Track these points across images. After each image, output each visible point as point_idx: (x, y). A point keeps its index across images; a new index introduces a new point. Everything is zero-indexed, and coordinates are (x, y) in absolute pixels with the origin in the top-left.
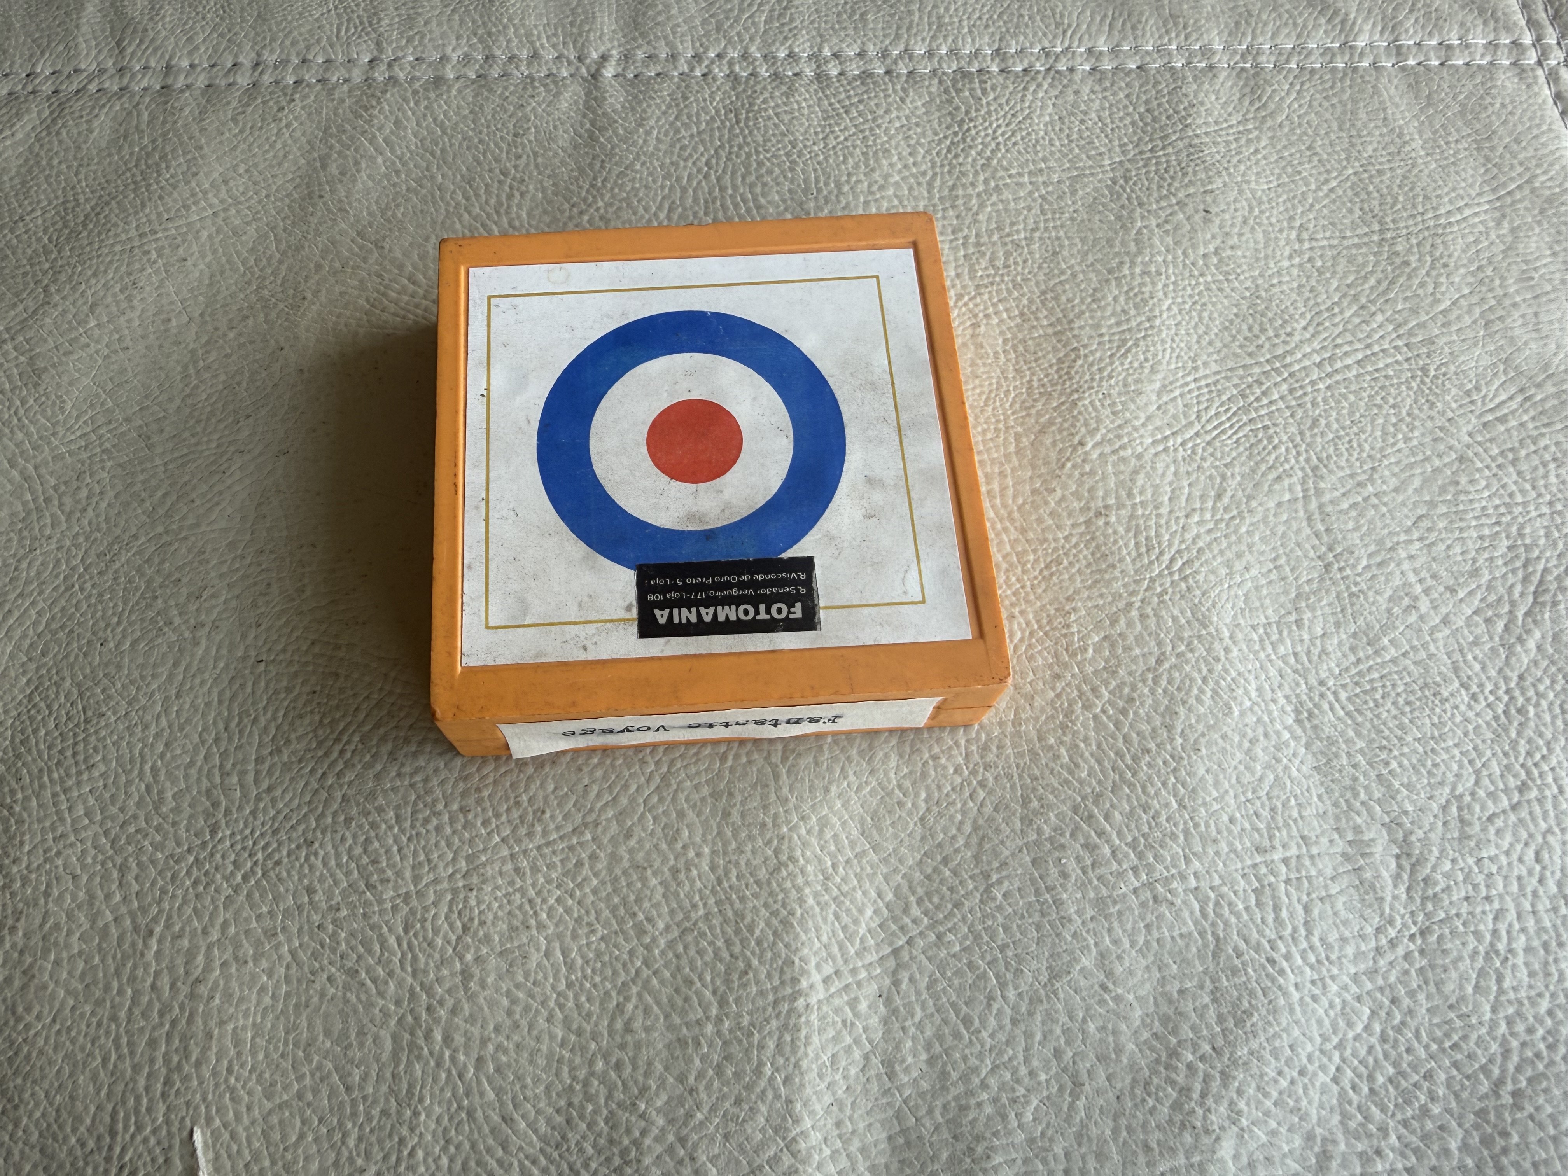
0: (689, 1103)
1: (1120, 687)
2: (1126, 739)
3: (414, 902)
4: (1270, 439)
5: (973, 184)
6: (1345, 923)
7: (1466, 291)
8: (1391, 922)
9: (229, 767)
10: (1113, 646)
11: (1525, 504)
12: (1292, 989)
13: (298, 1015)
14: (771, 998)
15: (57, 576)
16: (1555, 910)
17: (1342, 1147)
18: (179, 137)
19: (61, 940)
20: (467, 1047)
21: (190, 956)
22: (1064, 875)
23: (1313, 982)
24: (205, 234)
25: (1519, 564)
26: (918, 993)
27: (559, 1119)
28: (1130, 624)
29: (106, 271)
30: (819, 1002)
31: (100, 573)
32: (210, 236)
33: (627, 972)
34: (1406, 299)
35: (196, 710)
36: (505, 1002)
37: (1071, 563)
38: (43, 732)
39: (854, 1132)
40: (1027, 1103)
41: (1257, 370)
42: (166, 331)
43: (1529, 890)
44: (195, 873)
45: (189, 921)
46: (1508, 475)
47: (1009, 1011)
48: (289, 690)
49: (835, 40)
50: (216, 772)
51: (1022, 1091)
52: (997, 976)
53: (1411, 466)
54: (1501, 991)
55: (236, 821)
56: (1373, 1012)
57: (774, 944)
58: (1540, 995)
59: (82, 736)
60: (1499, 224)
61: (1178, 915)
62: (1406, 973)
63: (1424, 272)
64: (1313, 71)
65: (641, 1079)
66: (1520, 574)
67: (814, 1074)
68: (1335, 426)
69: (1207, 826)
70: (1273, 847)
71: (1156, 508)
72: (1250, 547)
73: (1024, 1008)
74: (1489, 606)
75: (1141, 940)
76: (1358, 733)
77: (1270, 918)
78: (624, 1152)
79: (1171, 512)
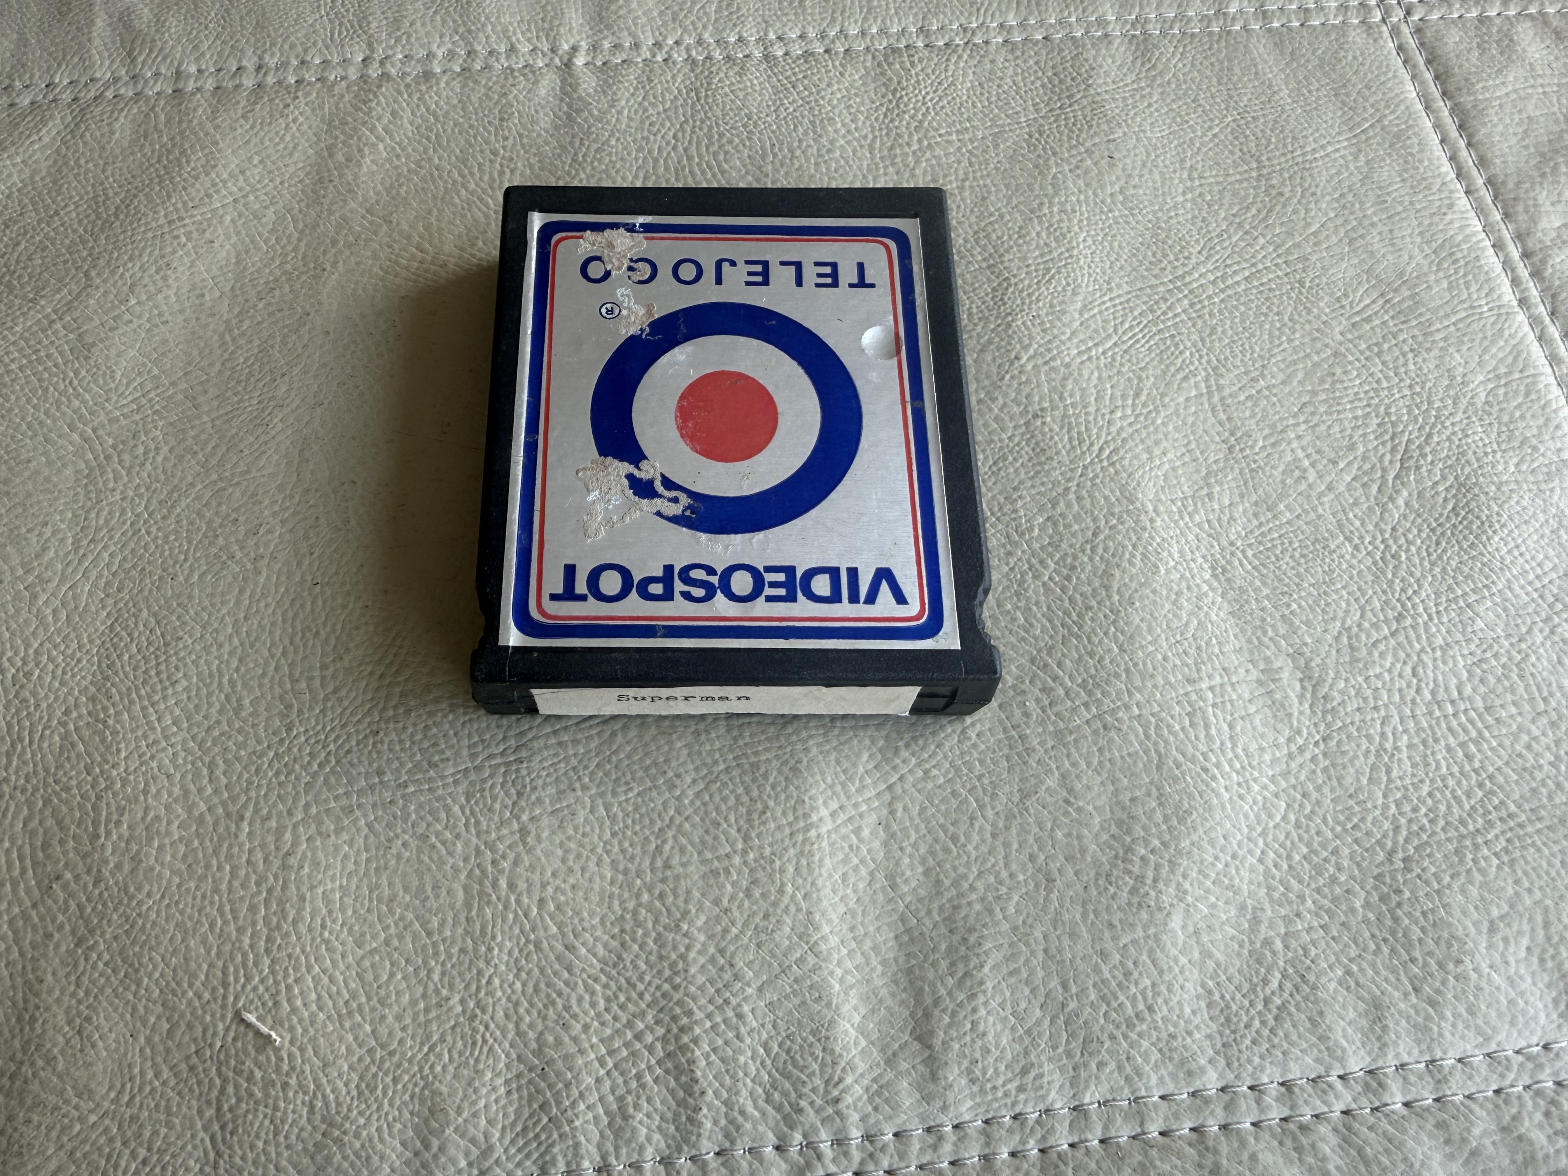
0: (725, 921)
1: (1063, 558)
2: (1071, 600)
3: (473, 776)
4: (1176, 346)
5: (908, 144)
6: (1262, 736)
7: (1332, 215)
8: (1299, 732)
9: (297, 676)
10: (1055, 524)
11: (1389, 388)
12: (1223, 790)
13: (378, 877)
14: (787, 831)
15: (124, 523)
16: (1430, 713)
17: (1269, 913)
18: (196, 134)
19: (163, 829)
20: (529, 891)
21: (280, 832)
22: (1026, 715)
23: (1239, 785)
24: (228, 219)
25: (1387, 437)
26: (911, 819)
27: (615, 944)
28: (1069, 505)
29: (140, 255)
30: (829, 832)
31: (164, 518)
32: (233, 220)
33: (663, 821)
34: (1282, 224)
35: (264, 630)
36: (560, 852)
37: (1015, 459)
38: (126, 657)
39: (866, 934)
40: (1010, 898)
41: (1162, 289)
42: (201, 305)
43: (1408, 699)
44: (276, 766)
45: (275, 805)
46: (1375, 365)
47: (989, 828)
48: (344, 607)
49: (778, 25)
50: (286, 679)
51: (1005, 890)
52: (977, 801)
53: (1295, 362)
54: (1390, 780)
55: (308, 719)
56: (1288, 805)
57: (786, 787)
58: (1422, 781)
59: (164, 657)
60: (1356, 158)
61: (1125, 739)
62: (1314, 772)
63: (1296, 200)
64: (1193, 35)
65: (682, 905)
66: (1389, 446)
67: (828, 890)
68: (1230, 332)
69: (1145, 664)
70: (1201, 678)
71: (1085, 407)
72: (1166, 435)
73: (1001, 825)
74: (1365, 473)
75: (1095, 761)
76: (1264, 584)
77: (1202, 736)
78: (673, 965)
79: (1098, 410)
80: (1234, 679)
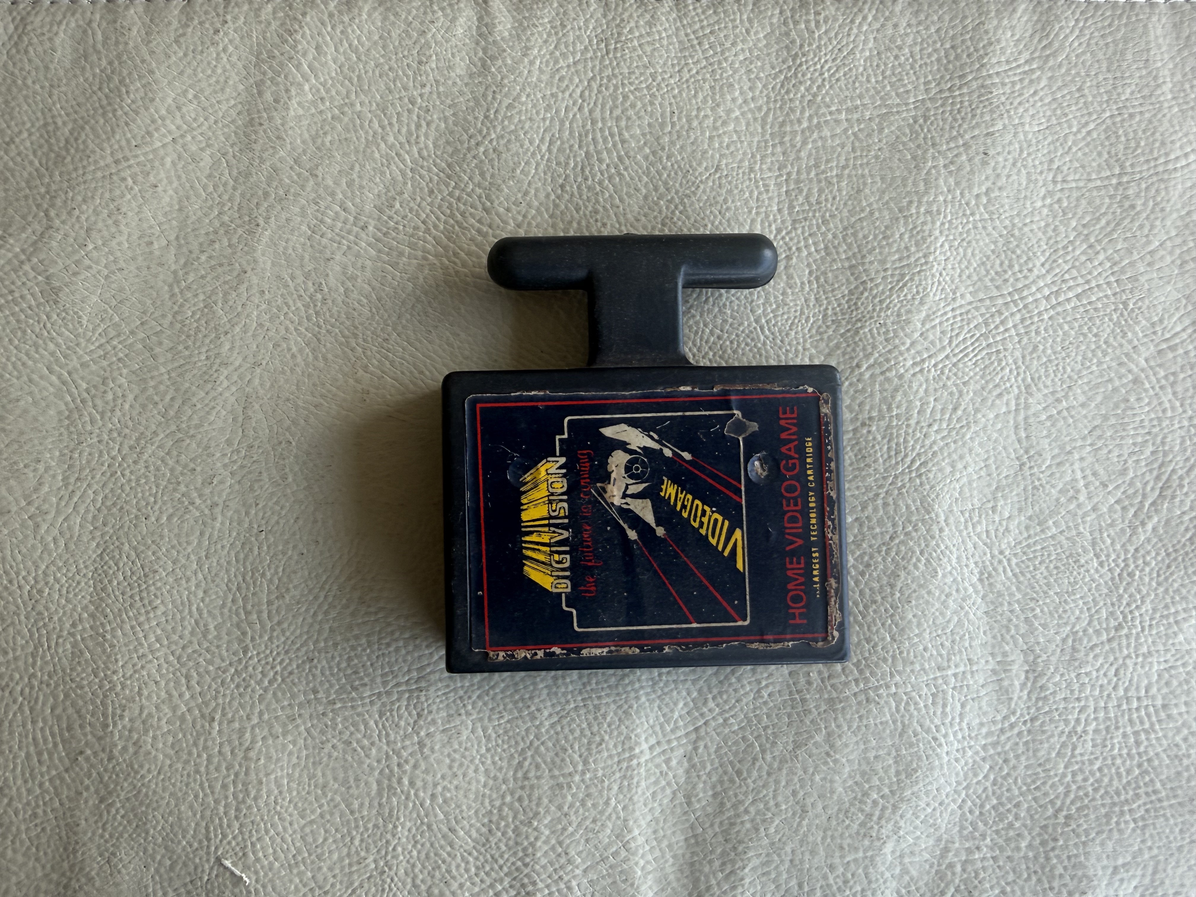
0: (564, 822)
1: (861, 556)
2: (862, 593)
3: (385, 699)
4: (1000, 362)
7: (1173, 233)
8: (1014, 713)
9: (249, 608)
11: (1172, 418)
12: (944, 756)
13: (315, 769)
14: (616, 759)
18: (133, 59)
19: (155, 724)
20: (424, 788)
21: (241, 732)
22: (809, 683)
23: (958, 750)
24: (169, 161)
25: (1156, 465)
26: (709, 755)
27: (484, 830)
28: (875, 510)
29: (92, 197)
30: (646, 761)
32: (173, 161)
33: (525, 743)
34: (1125, 239)
36: (447, 761)
38: (115, 582)
39: (664, 836)
40: (772, 822)
41: (1000, 301)
42: (150, 253)
44: (237, 679)
45: (237, 711)
46: (1166, 395)
47: (766, 767)
48: (284, 553)
50: (241, 611)
51: (770, 815)
52: (760, 746)
53: (1098, 386)
55: (259, 644)
57: (619, 726)
59: (144, 586)
61: (881, 711)
63: (1144, 215)
65: (534, 807)
67: (641, 804)
68: (1049, 351)
69: (908, 652)
70: (949, 667)
71: (908, 419)
72: (970, 450)
73: (776, 765)
74: (1128, 497)
75: (855, 725)
76: (1018, 589)
77: (939, 713)
78: (525, 850)
79: (918, 423)
80: (975, 668)
